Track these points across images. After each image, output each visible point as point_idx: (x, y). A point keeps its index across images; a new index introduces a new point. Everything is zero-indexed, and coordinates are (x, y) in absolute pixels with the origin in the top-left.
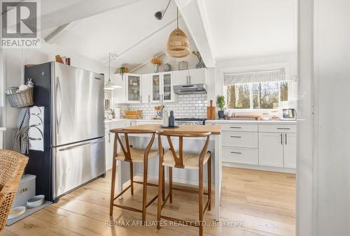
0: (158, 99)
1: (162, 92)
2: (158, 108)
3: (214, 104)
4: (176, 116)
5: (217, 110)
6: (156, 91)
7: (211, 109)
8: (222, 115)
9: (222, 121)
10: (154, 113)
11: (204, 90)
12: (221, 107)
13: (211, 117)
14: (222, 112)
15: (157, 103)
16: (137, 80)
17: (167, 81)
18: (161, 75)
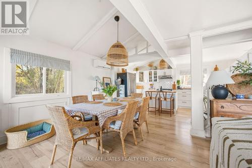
0: (152, 81)
1: (153, 78)
2: (151, 85)
3: (176, 83)
4: (163, 88)
5: (177, 86)
6: (150, 78)
7: (174, 85)
8: (179, 88)
9: (179, 90)
10: (149, 87)
11: (171, 78)
12: (179, 84)
13: (174, 88)
14: (179, 87)
15: (151, 83)
16: (142, 73)
17: (155, 74)
18: (153, 71)
